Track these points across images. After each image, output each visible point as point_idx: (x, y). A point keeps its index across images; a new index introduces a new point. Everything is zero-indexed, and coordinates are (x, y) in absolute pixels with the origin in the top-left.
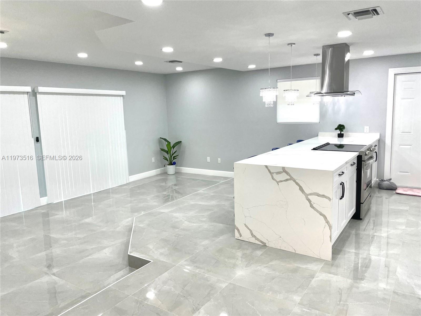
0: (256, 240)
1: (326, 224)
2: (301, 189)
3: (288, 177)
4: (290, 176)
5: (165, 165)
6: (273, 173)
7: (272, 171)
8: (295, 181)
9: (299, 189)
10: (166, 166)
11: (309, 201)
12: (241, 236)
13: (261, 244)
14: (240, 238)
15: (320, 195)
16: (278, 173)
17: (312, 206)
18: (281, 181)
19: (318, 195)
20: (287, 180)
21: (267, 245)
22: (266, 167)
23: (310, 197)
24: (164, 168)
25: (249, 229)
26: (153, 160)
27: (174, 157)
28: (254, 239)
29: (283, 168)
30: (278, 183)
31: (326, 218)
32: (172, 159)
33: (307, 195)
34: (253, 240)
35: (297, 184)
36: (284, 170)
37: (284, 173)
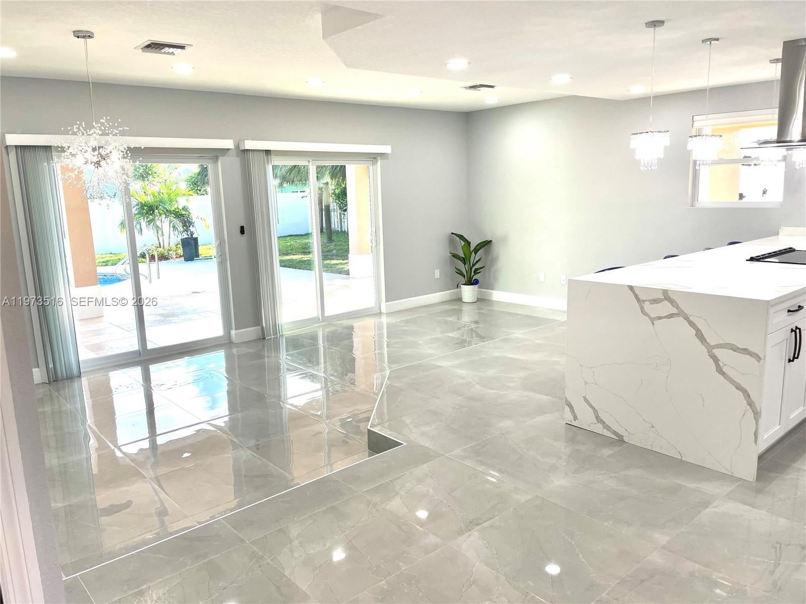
0: (604, 428)
1: (748, 407)
2: (700, 336)
3: (675, 311)
4: (677, 307)
5: (458, 285)
6: (644, 301)
7: (642, 297)
8: (686, 318)
9: (696, 335)
10: (460, 287)
11: (715, 360)
12: (575, 418)
13: (615, 437)
14: (574, 423)
15: (738, 348)
16: (655, 301)
17: (720, 370)
18: (660, 318)
19: (735, 349)
20: (671, 316)
21: (626, 439)
22: (631, 288)
23: (717, 352)
24: (457, 290)
25: (591, 406)
26: (437, 274)
27: (476, 270)
28: (600, 426)
29: (665, 292)
30: (652, 320)
31: (749, 396)
32: (473, 274)
33: (710, 348)
34: (599, 429)
35: (692, 324)
36: (666, 296)
37: (666, 302)
